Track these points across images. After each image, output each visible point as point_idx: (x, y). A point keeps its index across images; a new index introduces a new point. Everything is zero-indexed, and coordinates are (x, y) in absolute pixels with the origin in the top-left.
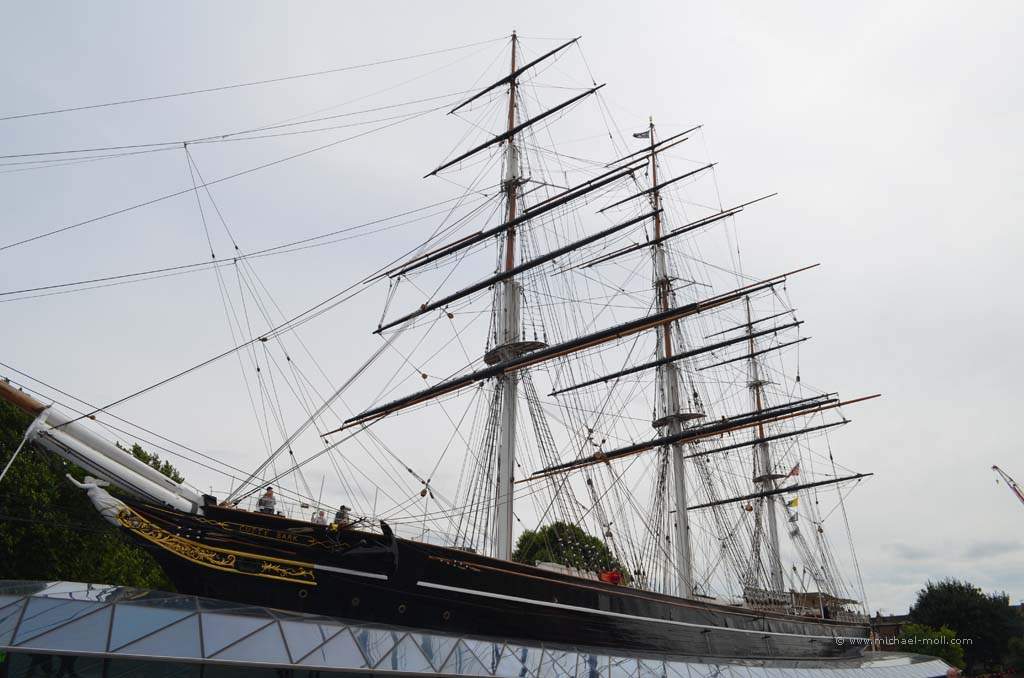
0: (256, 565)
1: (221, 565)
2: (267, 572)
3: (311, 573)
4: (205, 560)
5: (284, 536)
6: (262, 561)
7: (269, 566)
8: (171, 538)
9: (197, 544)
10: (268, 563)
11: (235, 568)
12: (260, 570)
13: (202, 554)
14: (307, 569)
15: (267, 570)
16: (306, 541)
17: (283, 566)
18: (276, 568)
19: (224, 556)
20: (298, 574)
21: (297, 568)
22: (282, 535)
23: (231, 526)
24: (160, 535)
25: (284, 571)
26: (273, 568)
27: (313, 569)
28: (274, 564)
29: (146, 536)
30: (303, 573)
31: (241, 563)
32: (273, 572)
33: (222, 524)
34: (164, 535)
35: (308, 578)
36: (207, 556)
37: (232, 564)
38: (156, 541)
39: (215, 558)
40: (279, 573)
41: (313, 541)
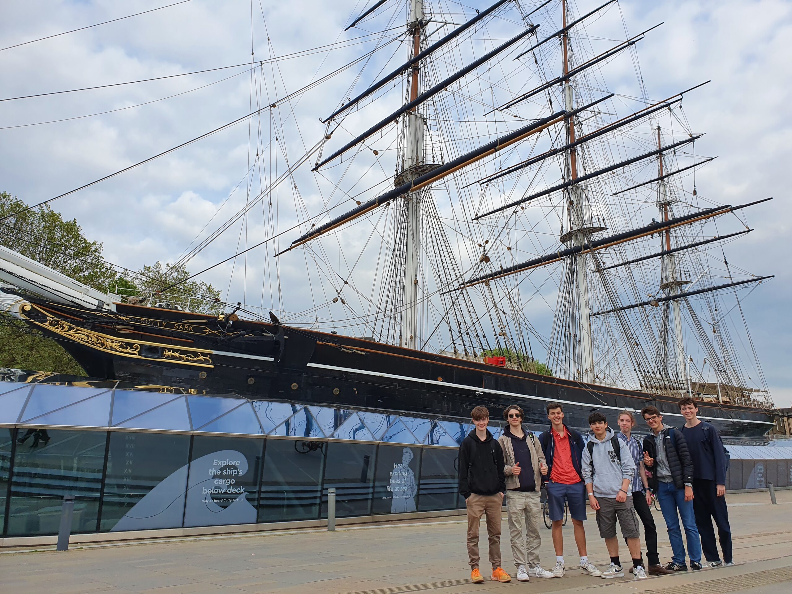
0: (159, 352)
1: (127, 353)
2: (168, 357)
3: (208, 358)
4: (112, 348)
5: (181, 327)
6: (163, 349)
7: (170, 353)
8: (77, 330)
9: (104, 335)
10: (169, 350)
11: (139, 355)
12: (162, 356)
13: (109, 344)
14: (205, 355)
15: (169, 356)
16: (200, 330)
17: (182, 352)
18: (177, 355)
19: (131, 345)
20: (196, 359)
21: (195, 354)
22: (179, 326)
23: (133, 320)
24: (66, 328)
25: (184, 356)
26: (173, 354)
27: (211, 355)
28: (174, 350)
29: (53, 329)
31: (143, 349)
32: (173, 358)
33: (124, 318)
34: (70, 328)
35: (206, 362)
36: (113, 345)
37: (136, 352)
38: (63, 333)
39: (121, 346)
40: (180, 359)
41: (208, 331)
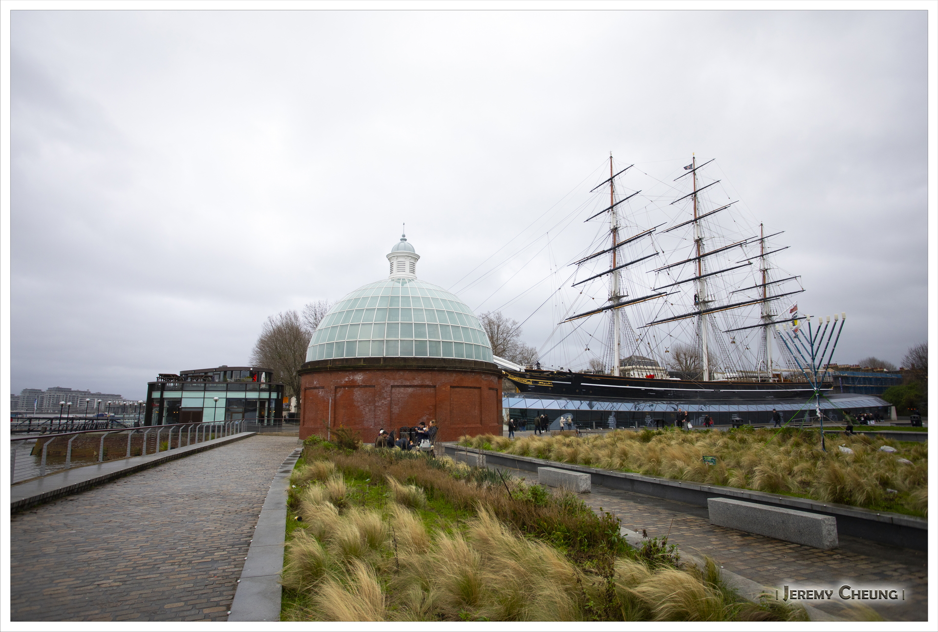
0: (537, 382)
1: (528, 383)
5: (544, 375)
6: (538, 382)
9: (523, 378)
12: (538, 384)
13: (524, 381)
14: (550, 382)
16: (549, 376)
17: (544, 382)
19: (529, 381)
21: (547, 382)
23: (530, 373)
26: (541, 383)
27: (552, 383)
30: (549, 384)
31: (534, 382)
32: (542, 384)
33: (528, 373)
34: (514, 377)
35: (551, 385)
37: (532, 383)
39: (527, 381)
40: (543, 384)
41: (551, 376)
